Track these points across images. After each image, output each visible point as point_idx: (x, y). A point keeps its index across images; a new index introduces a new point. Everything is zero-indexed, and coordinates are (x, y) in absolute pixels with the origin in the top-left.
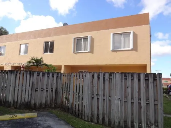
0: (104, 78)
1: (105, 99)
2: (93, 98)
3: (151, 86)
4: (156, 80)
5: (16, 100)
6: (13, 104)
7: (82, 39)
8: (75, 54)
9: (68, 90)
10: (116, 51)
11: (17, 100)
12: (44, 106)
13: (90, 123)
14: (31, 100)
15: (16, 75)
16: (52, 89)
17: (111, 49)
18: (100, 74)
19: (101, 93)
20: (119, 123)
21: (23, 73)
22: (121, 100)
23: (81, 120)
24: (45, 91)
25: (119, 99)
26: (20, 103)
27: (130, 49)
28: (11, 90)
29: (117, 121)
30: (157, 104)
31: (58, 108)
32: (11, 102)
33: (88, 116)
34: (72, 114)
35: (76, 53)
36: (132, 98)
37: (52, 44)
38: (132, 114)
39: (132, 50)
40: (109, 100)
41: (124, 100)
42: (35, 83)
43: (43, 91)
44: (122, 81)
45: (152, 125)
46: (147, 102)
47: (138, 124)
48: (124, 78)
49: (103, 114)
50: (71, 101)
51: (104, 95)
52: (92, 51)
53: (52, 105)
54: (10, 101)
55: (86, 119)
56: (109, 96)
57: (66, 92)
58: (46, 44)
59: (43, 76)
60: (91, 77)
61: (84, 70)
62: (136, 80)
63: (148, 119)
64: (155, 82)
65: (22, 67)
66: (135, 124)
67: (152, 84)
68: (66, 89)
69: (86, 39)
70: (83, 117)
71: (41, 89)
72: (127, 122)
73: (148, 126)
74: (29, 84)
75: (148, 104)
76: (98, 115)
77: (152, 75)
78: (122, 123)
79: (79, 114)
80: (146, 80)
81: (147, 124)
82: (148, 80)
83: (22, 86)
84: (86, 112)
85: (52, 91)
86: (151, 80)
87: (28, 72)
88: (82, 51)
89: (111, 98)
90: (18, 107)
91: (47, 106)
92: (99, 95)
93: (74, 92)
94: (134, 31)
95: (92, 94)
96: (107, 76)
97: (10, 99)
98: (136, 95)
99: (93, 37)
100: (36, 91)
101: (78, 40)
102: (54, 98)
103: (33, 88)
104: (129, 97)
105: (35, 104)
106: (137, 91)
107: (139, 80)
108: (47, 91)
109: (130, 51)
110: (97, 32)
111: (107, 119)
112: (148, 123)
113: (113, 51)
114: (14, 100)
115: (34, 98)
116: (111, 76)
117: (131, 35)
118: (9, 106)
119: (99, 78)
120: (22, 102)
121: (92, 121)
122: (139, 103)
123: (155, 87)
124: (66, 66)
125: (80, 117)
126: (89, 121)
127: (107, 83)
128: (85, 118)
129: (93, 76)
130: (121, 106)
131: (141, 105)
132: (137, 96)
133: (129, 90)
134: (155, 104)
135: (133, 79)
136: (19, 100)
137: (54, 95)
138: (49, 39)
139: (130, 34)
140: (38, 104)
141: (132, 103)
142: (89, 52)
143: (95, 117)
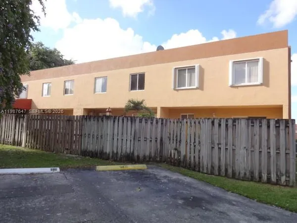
0: (227, 125)
1: (227, 149)
2: (213, 148)
3: (282, 133)
4: (288, 127)
5: (115, 152)
6: (112, 156)
7: (186, 69)
8: (176, 92)
9: (179, 140)
10: (238, 87)
11: (117, 151)
12: (148, 159)
13: (210, 176)
14: (133, 152)
15: (114, 121)
16: (156, 138)
17: (230, 83)
18: (222, 120)
19: (223, 141)
20: (245, 174)
21: (123, 120)
22: (247, 149)
23: (198, 173)
24: (148, 141)
25: (245, 148)
26: (121, 155)
27: (258, 83)
28: (108, 139)
29: (242, 172)
30: (289, 154)
31: (164, 162)
32: (109, 154)
33: (207, 168)
34: (185, 167)
35: (178, 90)
36: (260, 147)
37: (142, 77)
38: (260, 165)
39: (261, 85)
40: (233, 149)
41: (250, 150)
42: (138, 131)
43: (146, 140)
44: (248, 128)
45: (283, 176)
46: (278, 151)
47: (266, 175)
48: (250, 124)
49: (226, 165)
50: (183, 153)
51: (226, 145)
52: (201, 87)
53: (157, 157)
54: (108, 152)
55: (205, 171)
56: (233, 145)
57: (175, 142)
58: (133, 77)
59: (146, 123)
60: (211, 123)
61: (187, 114)
62: (264, 127)
63: (278, 170)
64: (287, 128)
65: (108, 111)
66: (263, 174)
67: (284, 131)
68: (175, 139)
69: (192, 69)
70: (201, 170)
71: (145, 138)
72: (254, 173)
73: (278, 177)
74: (130, 132)
75: (278, 153)
76: (219, 167)
77: (284, 121)
78: (248, 174)
79: (195, 166)
80: (276, 127)
81: (277, 175)
82: (279, 127)
83: (122, 134)
84: (205, 163)
85: (156, 141)
86: (282, 127)
87: (129, 118)
88: (186, 87)
89: (235, 147)
90: (118, 159)
91: (151, 160)
92: (220, 144)
93: (186, 142)
94: (265, 58)
95: (213, 143)
96: (230, 123)
97: (108, 150)
98: (264, 143)
99: (203, 67)
100: (139, 140)
101: (181, 71)
102: (159, 150)
103: (136, 138)
104: (257, 146)
105: (138, 156)
106: (266, 139)
107: (269, 127)
108: (151, 141)
109: (259, 87)
110: (208, 59)
111: (230, 171)
112: (279, 173)
113: (232, 86)
114: (113, 152)
115: (137, 149)
116: (235, 122)
117: (260, 63)
118: (108, 159)
119: (220, 125)
120: (123, 154)
121: (212, 173)
122: (268, 152)
123: (287, 134)
124: (163, 109)
125: (197, 169)
126: (209, 173)
127: (230, 130)
128: (203, 170)
129: (213, 123)
130: (248, 156)
131: (270, 154)
132: (266, 145)
133: (257, 137)
134: (286, 154)
135: (261, 126)
136: (119, 152)
137: (159, 146)
138: (137, 70)
139: (258, 62)
140: (141, 156)
141: (260, 152)
142: (197, 89)
143: (216, 169)
